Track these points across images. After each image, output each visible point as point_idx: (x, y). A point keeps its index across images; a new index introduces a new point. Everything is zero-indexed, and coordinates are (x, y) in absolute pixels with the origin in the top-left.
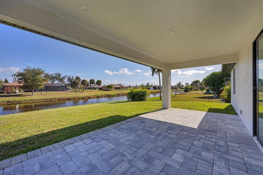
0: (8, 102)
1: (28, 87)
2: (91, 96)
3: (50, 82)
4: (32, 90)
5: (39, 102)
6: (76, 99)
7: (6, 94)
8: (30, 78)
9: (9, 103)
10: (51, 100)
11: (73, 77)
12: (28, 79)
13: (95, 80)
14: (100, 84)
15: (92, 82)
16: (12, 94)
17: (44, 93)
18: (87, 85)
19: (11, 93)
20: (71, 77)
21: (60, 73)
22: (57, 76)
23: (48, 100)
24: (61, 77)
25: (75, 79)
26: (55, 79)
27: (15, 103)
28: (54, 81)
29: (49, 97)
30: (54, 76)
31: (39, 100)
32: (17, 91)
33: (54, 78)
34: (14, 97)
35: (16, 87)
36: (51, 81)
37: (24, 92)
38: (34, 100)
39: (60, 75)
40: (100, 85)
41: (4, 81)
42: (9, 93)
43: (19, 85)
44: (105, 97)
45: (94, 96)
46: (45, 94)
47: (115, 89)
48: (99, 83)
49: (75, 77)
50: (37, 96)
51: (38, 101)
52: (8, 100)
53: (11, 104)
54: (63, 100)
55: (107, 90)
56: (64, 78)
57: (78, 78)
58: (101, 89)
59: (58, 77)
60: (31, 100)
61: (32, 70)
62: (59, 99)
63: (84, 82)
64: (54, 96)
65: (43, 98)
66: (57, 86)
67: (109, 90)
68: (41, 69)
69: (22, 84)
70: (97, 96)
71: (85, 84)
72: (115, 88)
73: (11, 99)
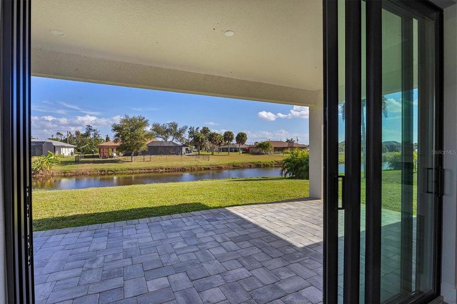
0: (101, 171)
1: (126, 148)
2: (222, 166)
3: (160, 139)
4: (131, 154)
5: (140, 173)
6: (194, 170)
7: (101, 159)
8: (127, 133)
9: (103, 173)
10: (156, 170)
11: (197, 129)
12: (126, 135)
13: (234, 133)
14: (244, 141)
15: (228, 136)
16: (109, 159)
17: (147, 157)
18: (220, 144)
19: (107, 158)
20: (195, 129)
21: (176, 122)
22: (172, 128)
23: (152, 171)
24: (178, 129)
25: (201, 131)
26: (169, 133)
27: (109, 172)
28: (167, 137)
29: (153, 166)
30: (168, 128)
31: (140, 169)
32: (115, 155)
33: (167, 131)
34: (110, 164)
35: (112, 148)
36: (163, 138)
37: (124, 156)
38: (132, 170)
39: (175, 126)
40: (243, 144)
41: (105, 139)
42: (105, 157)
43: (116, 144)
44: (250, 167)
45: (229, 164)
46: (149, 160)
47: (275, 151)
48: (242, 139)
49: (201, 128)
50: (138, 163)
51: (138, 171)
52: (101, 167)
53: (105, 174)
54: (173, 171)
55: (258, 154)
56: (182, 131)
57: (205, 131)
58: (246, 151)
59: (173, 130)
60: (129, 169)
61: (131, 120)
62: (168, 170)
63: (212, 137)
64: (161, 163)
65: (145, 166)
66: (168, 146)
67: (263, 154)
68: (144, 118)
69: (118, 144)
70: (234, 166)
71: (216, 141)
72: (275, 148)
73: (106, 166)
